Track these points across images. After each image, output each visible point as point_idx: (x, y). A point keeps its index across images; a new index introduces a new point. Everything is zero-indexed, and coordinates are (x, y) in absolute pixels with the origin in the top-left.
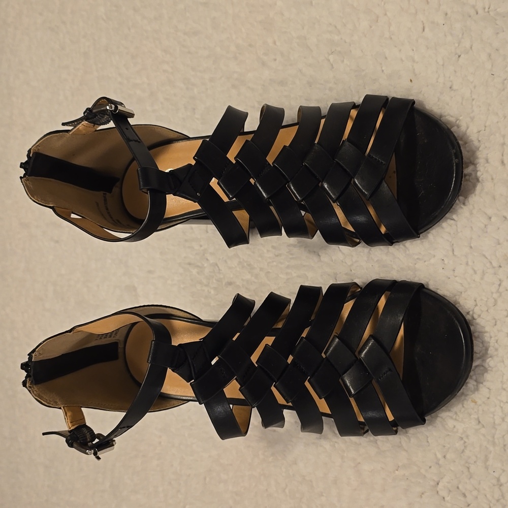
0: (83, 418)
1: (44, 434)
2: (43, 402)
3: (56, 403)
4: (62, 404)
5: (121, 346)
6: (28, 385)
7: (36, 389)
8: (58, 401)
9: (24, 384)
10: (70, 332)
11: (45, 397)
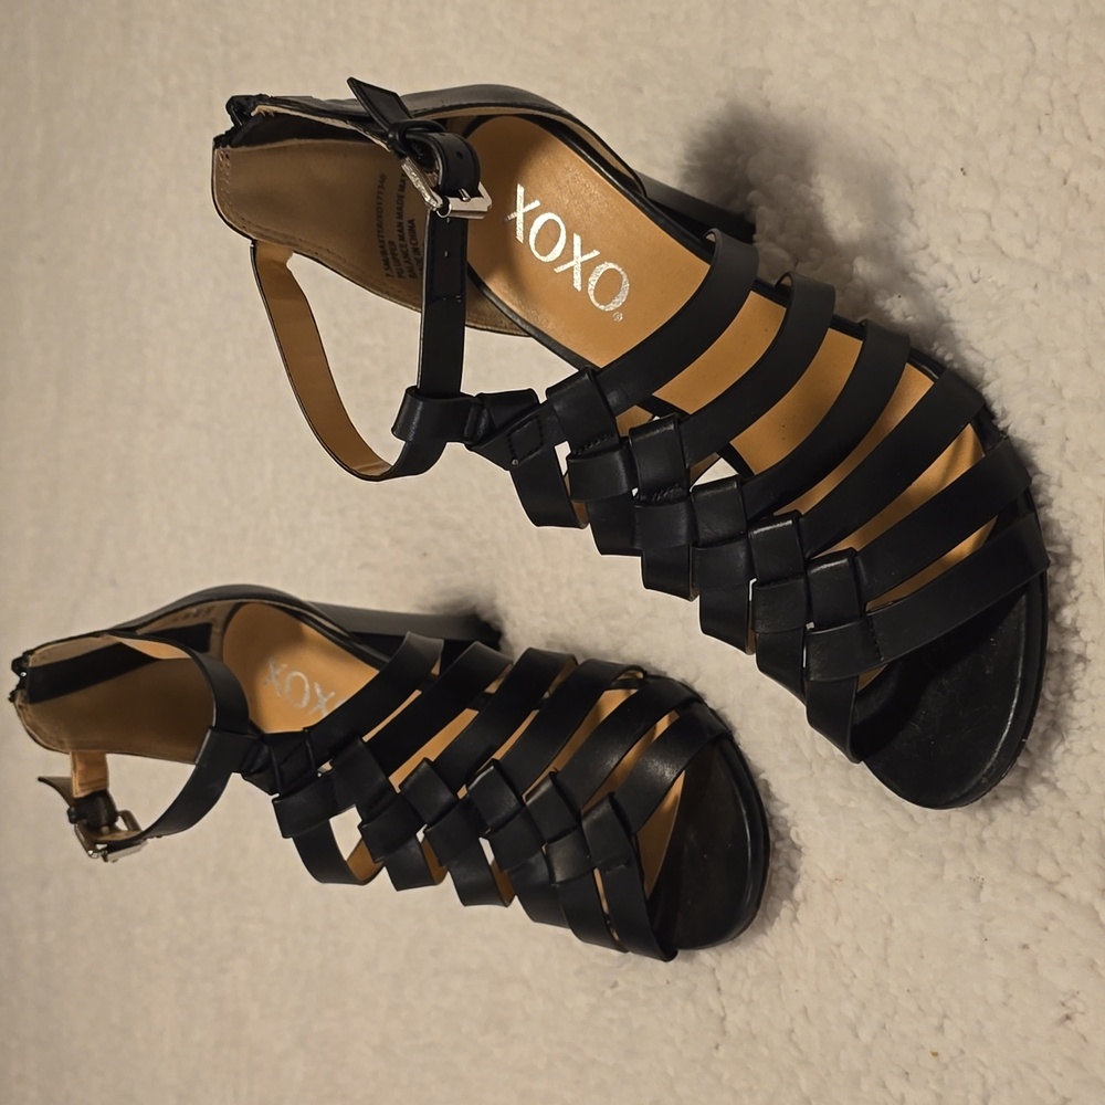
0: (105, 779)
1: (41, 780)
2: (40, 740)
3: (61, 743)
4: (72, 748)
5: (216, 630)
6: (18, 702)
7: (30, 711)
8: (65, 740)
9: (12, 698)
10: (97, 637)
11: (44, 729)
